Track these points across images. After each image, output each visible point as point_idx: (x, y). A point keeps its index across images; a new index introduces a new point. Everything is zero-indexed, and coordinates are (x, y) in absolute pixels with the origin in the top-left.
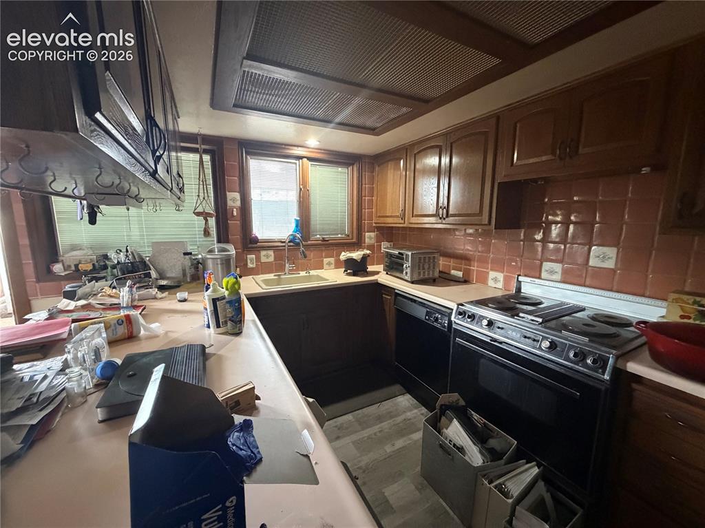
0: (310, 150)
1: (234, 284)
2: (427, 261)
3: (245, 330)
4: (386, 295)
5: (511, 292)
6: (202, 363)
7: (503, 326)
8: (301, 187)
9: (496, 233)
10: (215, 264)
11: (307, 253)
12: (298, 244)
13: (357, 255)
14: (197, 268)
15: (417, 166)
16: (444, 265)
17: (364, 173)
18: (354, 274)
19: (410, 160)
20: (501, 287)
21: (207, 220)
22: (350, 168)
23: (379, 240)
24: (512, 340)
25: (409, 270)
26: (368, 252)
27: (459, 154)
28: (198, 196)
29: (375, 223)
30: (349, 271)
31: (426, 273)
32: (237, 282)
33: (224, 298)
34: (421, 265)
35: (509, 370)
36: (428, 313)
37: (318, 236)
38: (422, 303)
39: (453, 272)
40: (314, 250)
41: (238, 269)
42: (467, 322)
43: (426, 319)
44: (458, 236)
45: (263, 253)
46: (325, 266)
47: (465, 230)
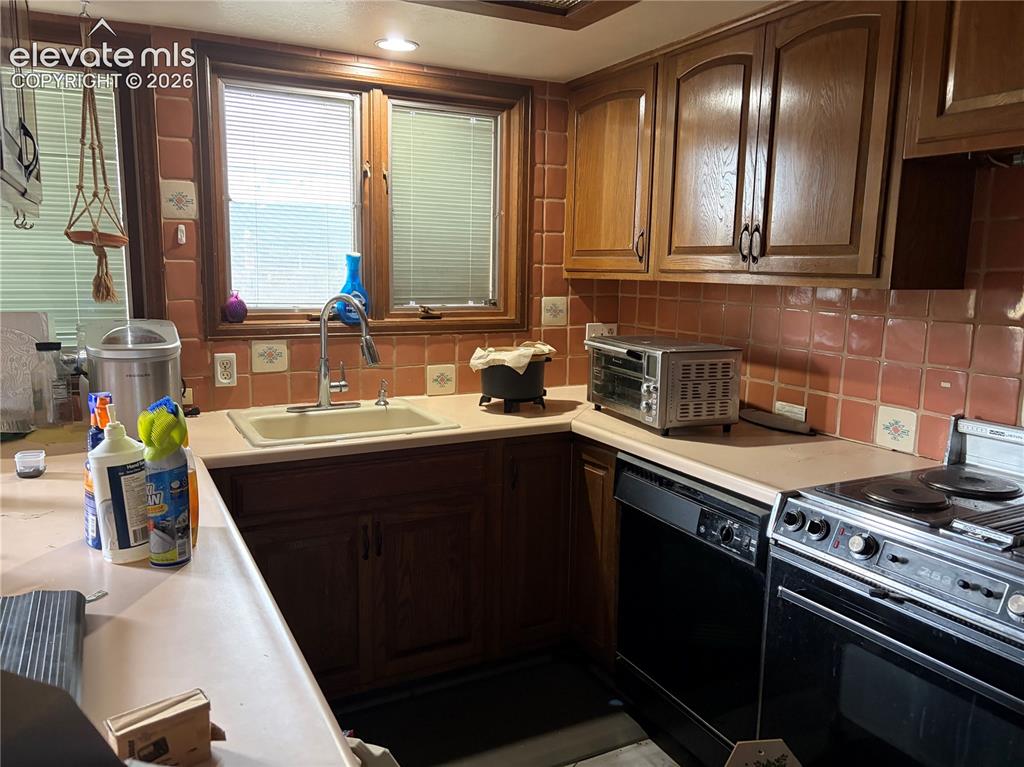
0: (392, 65)
1: (170, 428)
2: (706, 375)
3: (197, 555)
4: (594, 465)
5: (939, 464)
6: (72, 642)
7: (906, 556)
8: (366, 167)
9: (899, 299)
10: (124, 377)
11: (379, 349)
12: (354, 325)
13: (515, 356)
14: (73, 387)
15: (685, 114)
16: (755, 387)
17: (538, 132)
18: (509, 408)
19: (665, 97)
20: (910, 450)
21: (102, 256)
22: (502, 118)
23: (578, 317)
24: (930, 593)
25: (655, 400)
26: (547, 349)
27: (798, 80)
28: (80, 188)
29: (568, 271)
30: (494, 400)
31: (705, 407)
32: (177, 424)
33: (139, 466)
34: (690, 385)
35: (921, 676)
36: (704, 517)
37: (413, 304)
38: (688, 489)
39: (780, 407)
40: (399, 343)
41: (189, 391)
42: (809, 543)
43: (699, 533)
44: (795, 306)
45: (259, 347)
46: (430, 386)
47: (814, 290)
